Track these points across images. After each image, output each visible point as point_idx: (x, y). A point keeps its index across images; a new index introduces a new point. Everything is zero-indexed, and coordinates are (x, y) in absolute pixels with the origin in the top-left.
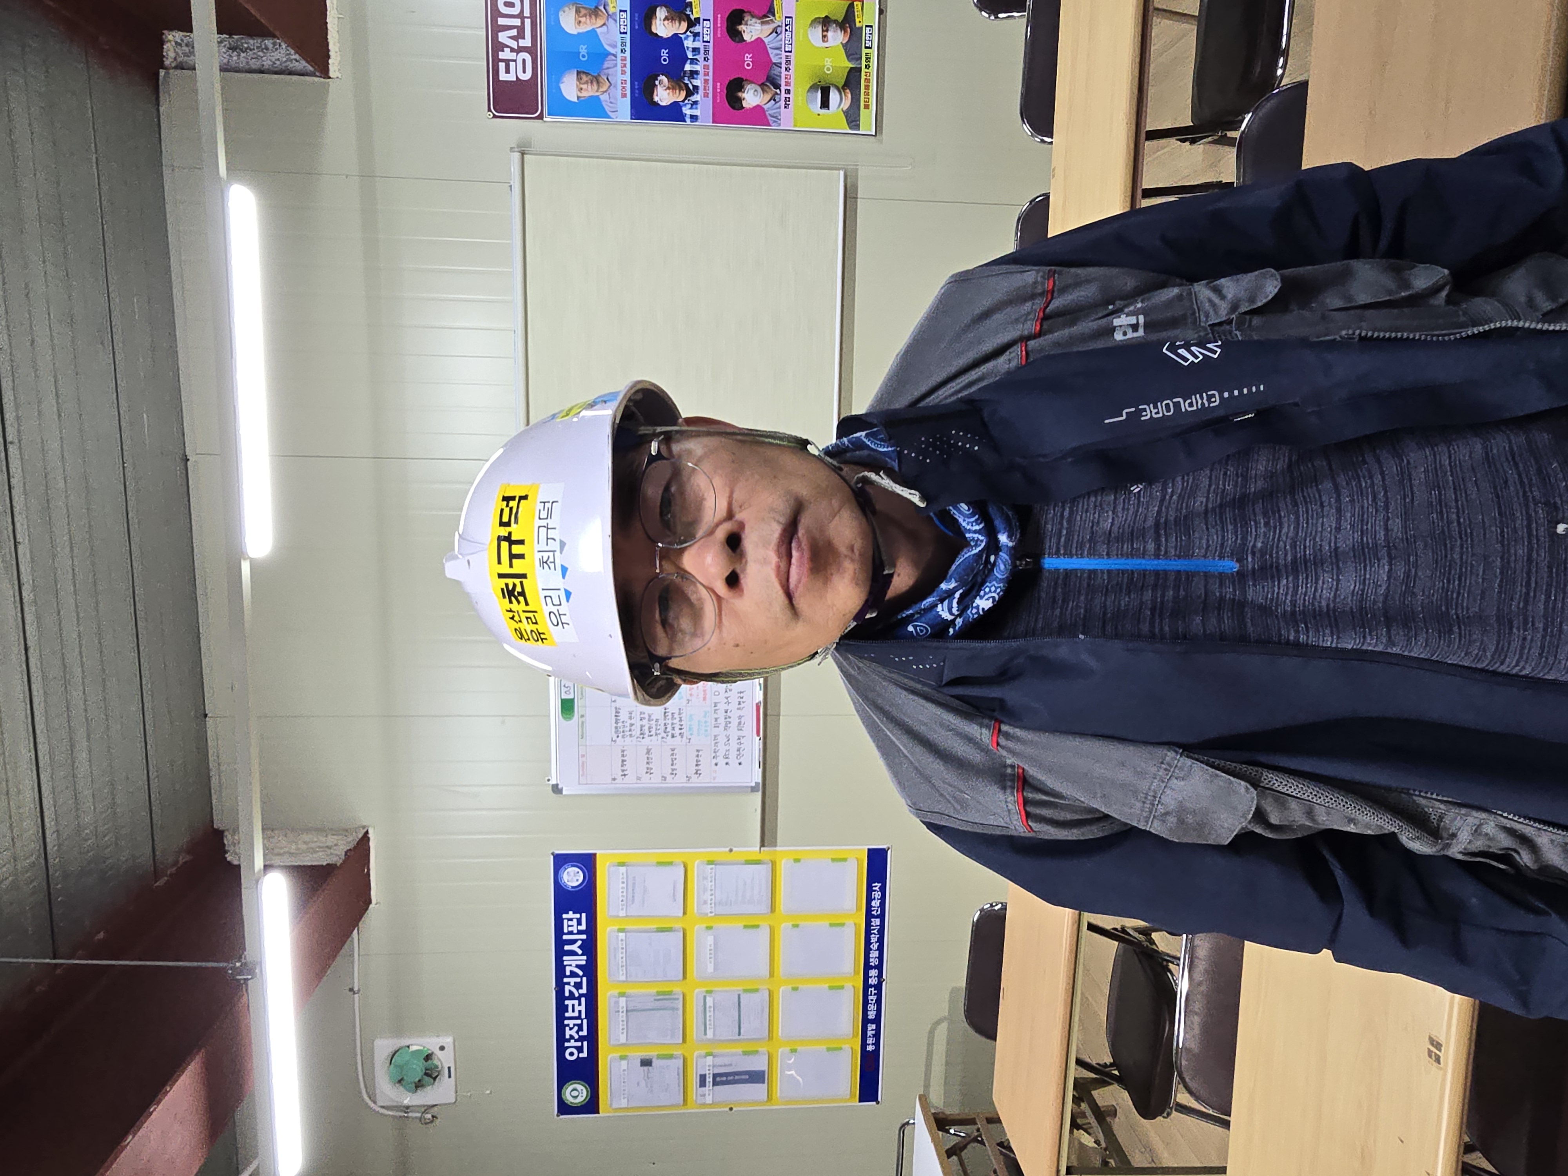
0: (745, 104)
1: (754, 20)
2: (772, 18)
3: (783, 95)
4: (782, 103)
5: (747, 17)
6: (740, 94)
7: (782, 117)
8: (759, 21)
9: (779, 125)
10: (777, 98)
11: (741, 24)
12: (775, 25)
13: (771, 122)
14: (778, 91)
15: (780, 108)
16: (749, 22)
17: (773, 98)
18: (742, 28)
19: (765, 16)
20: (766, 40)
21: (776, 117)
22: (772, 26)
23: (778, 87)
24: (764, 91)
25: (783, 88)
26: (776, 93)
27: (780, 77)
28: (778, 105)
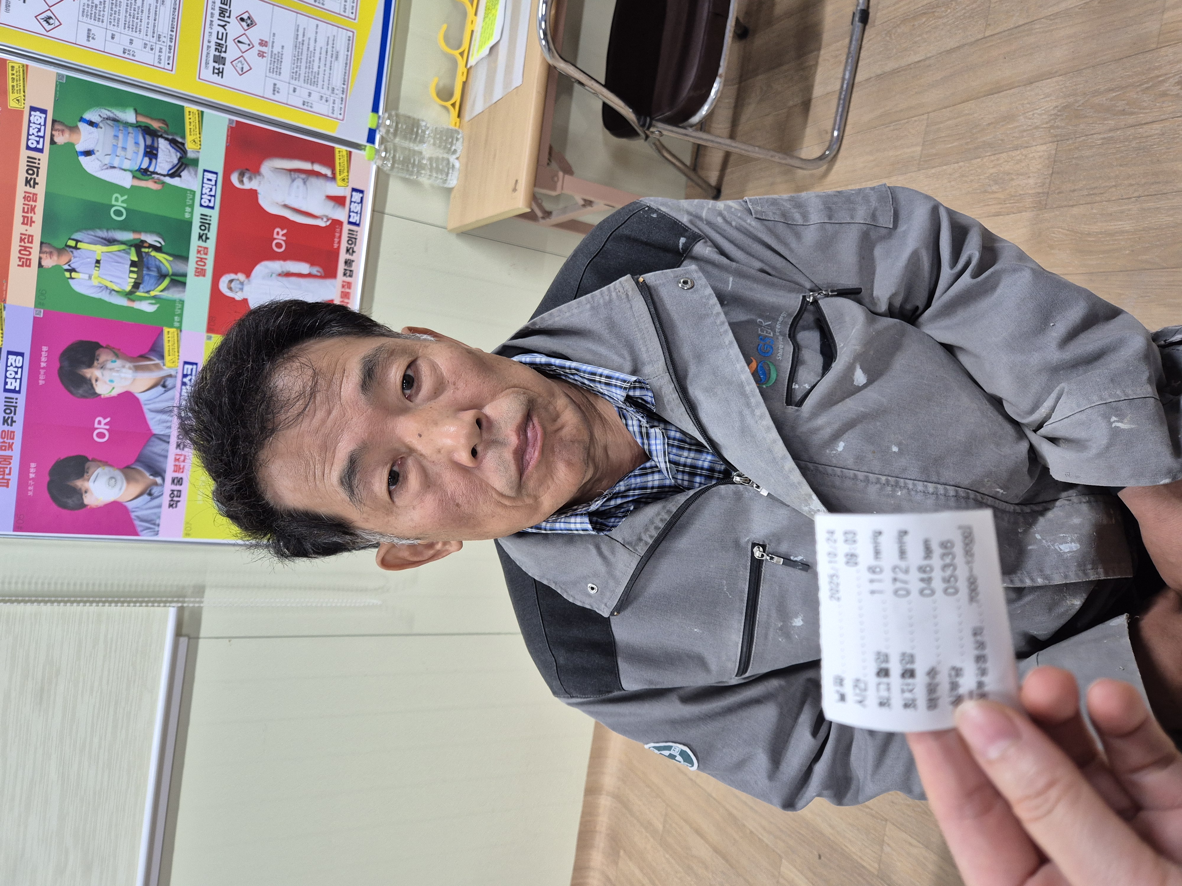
0: (88, 500)
1: (119, 363)
2: (157, 361)
3: (168, 487)
4: (166, 499)
5: (104, 356)
6: (79, 483)
7: (163, 522)
8: (128, 365)
9: (157, 533)
10: (156, 491)
11: (90, 365)
12: (162, 374)
13: (139, 529)
14: (159, 480)
15: (160, 506)
16: (109, 365)
17: (148, 492)
18: (91, 373)
19: (143, 357)
20: (142, 398)
21: (153, 523)
22: (155, 375)
23: (158, 472)
24: (129, 479)
25: (169, 475)
26: (156, 484)
27: (166, 457)
28: (156, 502)
